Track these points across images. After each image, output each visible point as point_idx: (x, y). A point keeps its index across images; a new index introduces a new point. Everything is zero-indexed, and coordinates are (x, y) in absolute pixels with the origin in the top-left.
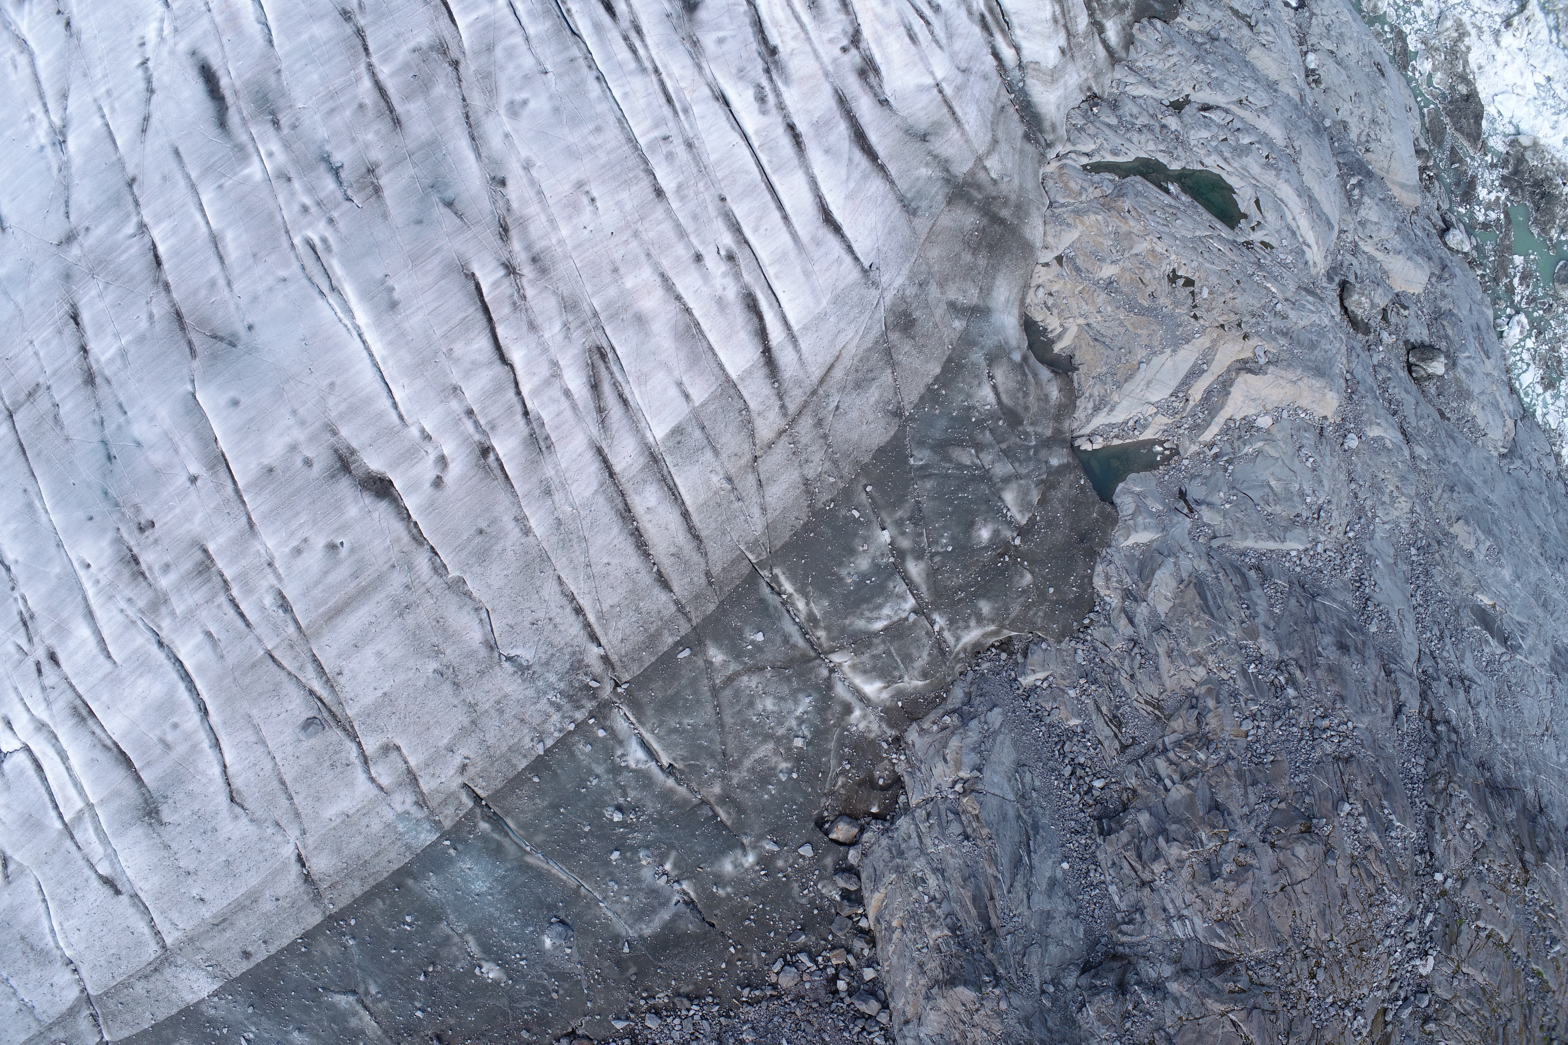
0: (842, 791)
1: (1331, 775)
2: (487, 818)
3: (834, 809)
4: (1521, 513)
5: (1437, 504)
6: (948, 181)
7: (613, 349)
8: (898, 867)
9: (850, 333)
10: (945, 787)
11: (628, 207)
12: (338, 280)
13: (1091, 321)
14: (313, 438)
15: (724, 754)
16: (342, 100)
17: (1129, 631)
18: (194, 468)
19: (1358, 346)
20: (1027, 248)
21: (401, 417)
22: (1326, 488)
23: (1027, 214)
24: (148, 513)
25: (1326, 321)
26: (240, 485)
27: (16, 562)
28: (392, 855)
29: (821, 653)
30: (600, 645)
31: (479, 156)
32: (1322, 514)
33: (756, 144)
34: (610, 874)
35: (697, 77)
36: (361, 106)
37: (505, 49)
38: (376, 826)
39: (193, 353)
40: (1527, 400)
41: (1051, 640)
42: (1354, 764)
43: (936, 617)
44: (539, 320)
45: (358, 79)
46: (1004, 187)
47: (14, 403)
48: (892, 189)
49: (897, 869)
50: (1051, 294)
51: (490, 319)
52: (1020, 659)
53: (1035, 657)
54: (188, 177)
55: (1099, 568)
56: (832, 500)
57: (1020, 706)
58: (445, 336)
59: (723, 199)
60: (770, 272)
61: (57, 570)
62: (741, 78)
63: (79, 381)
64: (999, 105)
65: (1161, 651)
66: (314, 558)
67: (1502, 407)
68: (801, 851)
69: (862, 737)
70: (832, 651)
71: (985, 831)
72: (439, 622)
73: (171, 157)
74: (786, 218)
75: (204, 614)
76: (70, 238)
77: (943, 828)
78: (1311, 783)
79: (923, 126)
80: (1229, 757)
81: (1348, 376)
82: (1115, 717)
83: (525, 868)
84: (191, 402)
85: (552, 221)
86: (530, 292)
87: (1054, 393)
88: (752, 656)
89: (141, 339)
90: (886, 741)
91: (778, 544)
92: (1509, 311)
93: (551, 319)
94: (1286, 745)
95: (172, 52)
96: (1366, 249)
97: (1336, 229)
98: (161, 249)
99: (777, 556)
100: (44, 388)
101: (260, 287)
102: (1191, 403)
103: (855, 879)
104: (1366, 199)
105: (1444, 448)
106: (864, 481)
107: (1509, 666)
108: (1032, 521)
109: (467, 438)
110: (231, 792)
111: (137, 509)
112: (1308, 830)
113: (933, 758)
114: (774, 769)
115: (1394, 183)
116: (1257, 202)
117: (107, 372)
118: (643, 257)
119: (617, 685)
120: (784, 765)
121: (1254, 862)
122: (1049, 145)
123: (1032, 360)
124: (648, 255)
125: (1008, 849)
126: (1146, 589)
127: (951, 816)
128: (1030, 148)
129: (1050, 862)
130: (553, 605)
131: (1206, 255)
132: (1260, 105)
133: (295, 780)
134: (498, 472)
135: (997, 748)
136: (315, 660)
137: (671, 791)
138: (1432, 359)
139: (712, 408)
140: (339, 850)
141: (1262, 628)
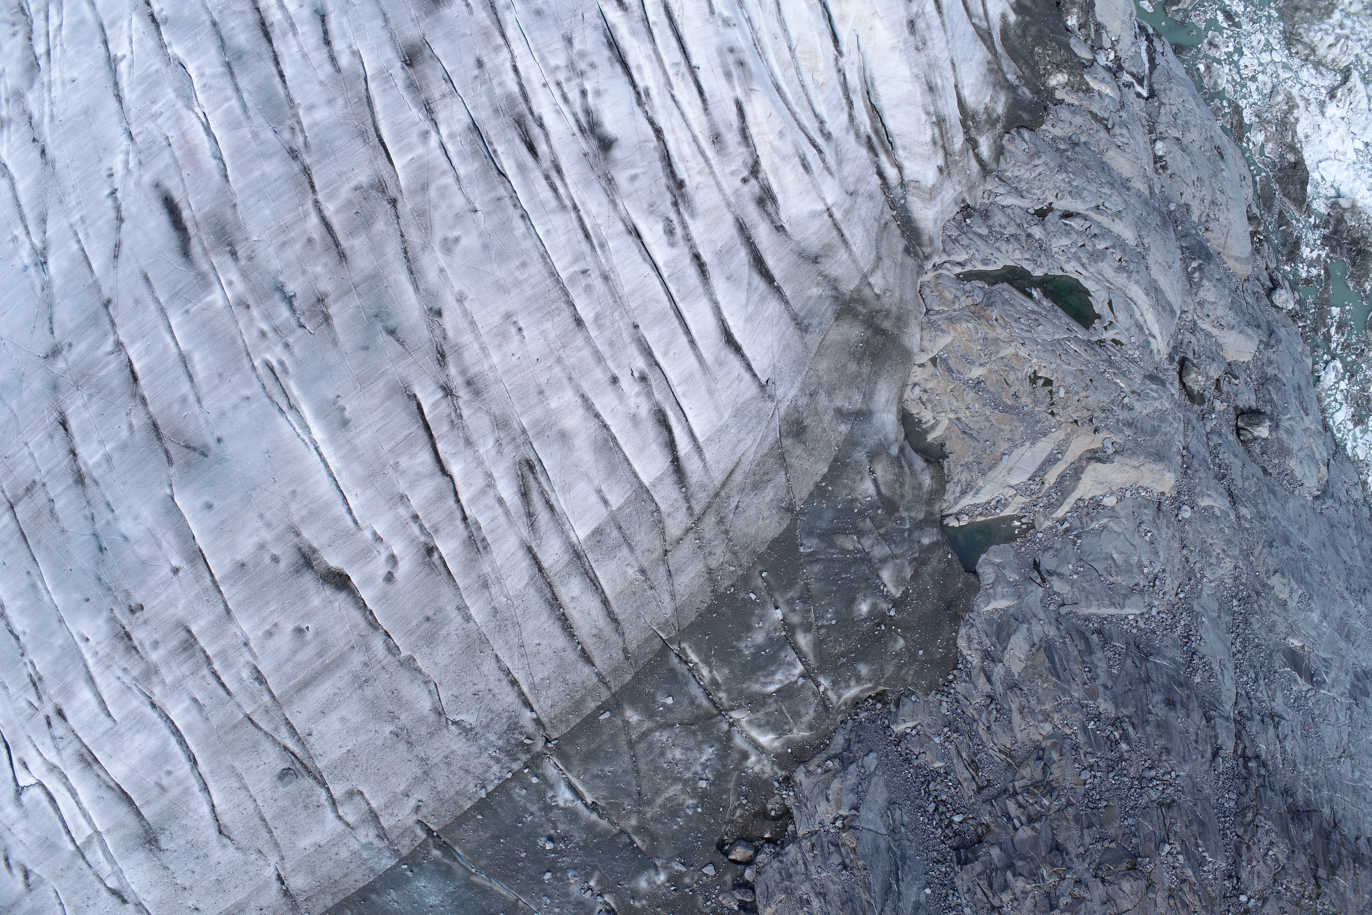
0: (740, 820)
1: (1155, 819)
2: (438, 847)
3: (732, 834)
4: (1330, 551)
5: (1257, 558)
6: (836, 298)
7: (540, 461)
8: (787, 888)
9: (749, 442)
10: (827, 822)
11: (552, 336)
12: (295, 399)
13: (960, 416)
14: (279, 539)
15: (639, 794)
16: (293, 234)
17: (987, 688)
18: (176, 561)
19: (1193, 417)
20: (906, 355)
21: (355, 522)
22: (1162, 559)
23: (906, 324)
24: (137, 598)
25: (1167, 405)
26: (217, 577)
27: (24, 633)
28: (359, 876)
29: (721, 710)
30: (532, 710)
31: (417, 289)
32: (1157, 583)
33: (665, 275)
34: (543, 890)
35: (612, 214)
36: (310, 240)
37: (438, 189)
38: (344, 854)
39: (170, 461)
40: (1339, 435)
41: (920, 693)
42: (1175, 809)
43: (821, 680)
44: (474, 437)
45: (306, 215)
46: (886, 301)
47: (14, 496)
48: (787, 309)
49: (787, 891)
50: (925, 391)
51: (431, 436)
52: (893, 709)
53: (906, 708)
54: (157, 301)
55: (963, 631)
56: (732, 586)
57: (892, 751)
58: (392, 451)
59: (636, 327)
60: (679, 391)
61: (60, 642)
62: (652, 213)
63: (70, 480)
64: (883, 222)
65: (1014, 707)
66: (284, 640)
67: (1318, 456)
68: (705, 870)
69: (757, 777)
70: (732, 709)
71: (861, 863)
72: (394, 693)
73: (141, 282)
74: (692, 342)
75: (190, 684)
76: (55, 352)
77: (825, 859)
78: (1138, 826)
79: (814, 249)
80: (1069, 804)
81: (1185, 453)
82: (973, 762)
83: (471, 886)
84: (170, 504)
85: (483, 349)
86: (466, 412)
87: (927, 481)
88: (663, 715)
89: (123, 446)
90: (778, 781)
91: (686, 624)
92: (1325, 357)
93: (484, 436)
94: (1118, 792)
95: (138, 184)
96: (1204, 327)
97: (1178, 313)
98: (137, 367)
99: (685, 633)
100: (40, 485)
101: (227, 405)
102: (1047, 486)
103: (750, 893)
104: (1205, 282)
105: (1265, 504)
106: (760, 568)
107: (1313, 700)
108: (905, 594)
109: (413, 540)
110: (219, 826)
111: (128, 594)
112: (1134, 868)
113: (817, 797)
114: (682, 805)
115: (1229, 257)
116: (1110, 303)
117: (94, 474)
118: (565, 381)
119: (548, 741)
120: (690, 802)
121: (1087, 895)
122: (927, 257)
123: (909, 450)
124: (570, 379)
125: (880, 878)
126: (1003, 651)
127: (832, 848)
128: (909, 261)
129: (915, 889)
130: (491, 678)
131: (1064, 357)
132: (1115, 209)
133: (274, 817)
134: (441, 568)
135: (872, 789)
136: (288, 723)
137: (595, 824)
138: (1258, 425)
139: (627, 511)
140: (313, 872)
141: (1101, 689)
